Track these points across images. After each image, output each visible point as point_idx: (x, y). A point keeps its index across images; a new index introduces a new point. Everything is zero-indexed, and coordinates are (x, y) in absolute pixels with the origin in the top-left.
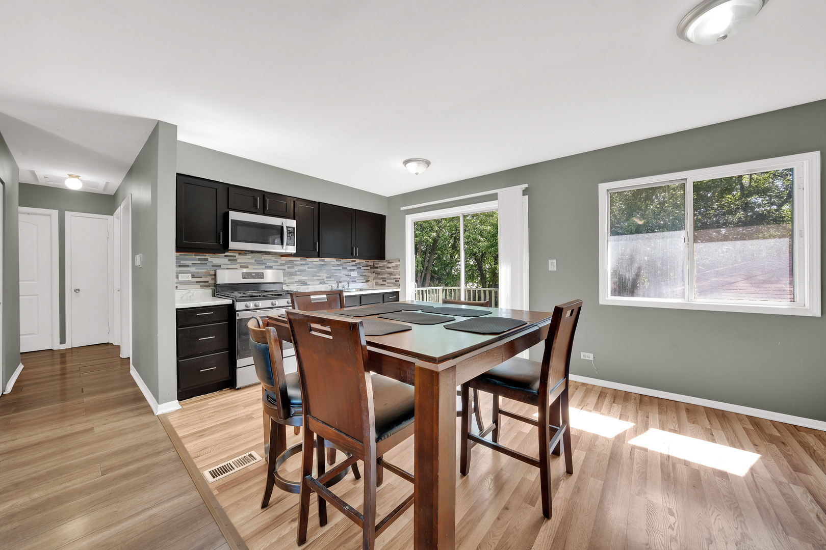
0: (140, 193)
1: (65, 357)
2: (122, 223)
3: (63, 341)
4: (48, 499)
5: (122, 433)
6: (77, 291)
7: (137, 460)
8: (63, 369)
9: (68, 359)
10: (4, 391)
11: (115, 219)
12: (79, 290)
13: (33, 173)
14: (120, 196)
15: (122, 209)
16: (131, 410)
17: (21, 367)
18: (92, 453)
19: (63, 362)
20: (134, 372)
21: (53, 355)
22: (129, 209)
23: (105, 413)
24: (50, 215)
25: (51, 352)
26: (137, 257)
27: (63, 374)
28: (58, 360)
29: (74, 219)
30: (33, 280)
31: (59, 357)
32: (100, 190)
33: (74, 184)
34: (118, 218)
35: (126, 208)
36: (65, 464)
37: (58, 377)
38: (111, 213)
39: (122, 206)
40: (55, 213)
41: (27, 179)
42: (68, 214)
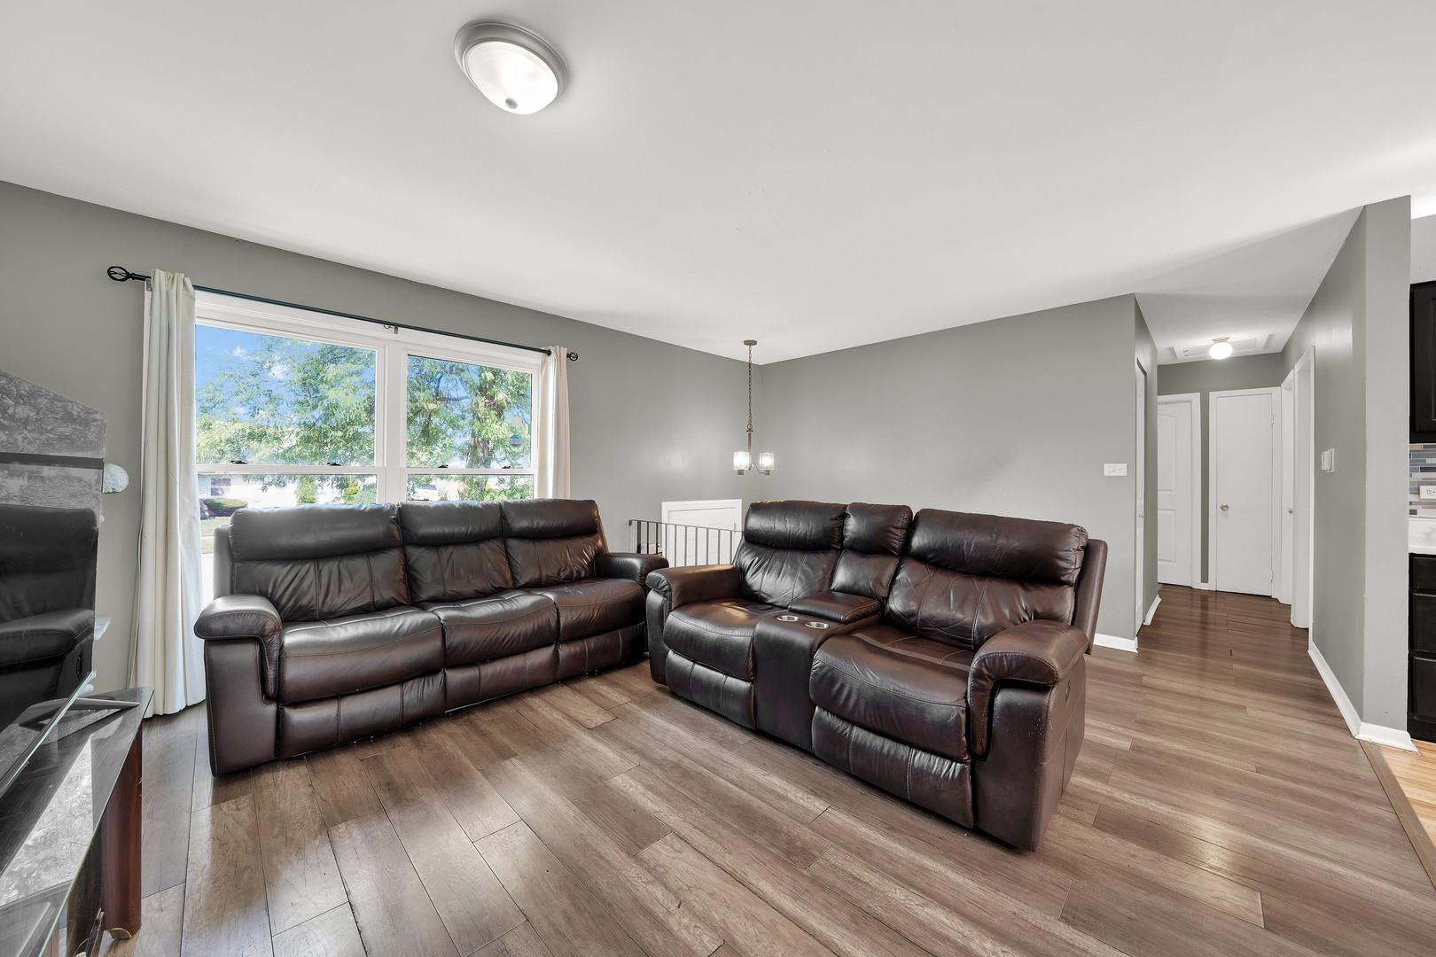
0: (1332, 338)
1: (1207, 601)
2: (1297, 397)
3: (1205, 579)
4: (1192, 759)
5: (1291, 735)
6: (1224, 508)
7: (1313, 784)
8: (1204, 616)
9: (1211, 604)
10: (1144, 621)
11: (1284, 391)
12: (1227, 507)
13: (1172, 350)
14: (1293, 353)
15: (1296, 375)
16: (1309, 711)
17: (1158, 600)
18: (1244, 738)
19: (1204, 607)
20: (1314, 653)
21: (1192, 595)
22: (1309, 371)
23: (1263, 696)
24: (1190, 401)
25: (1190, 589)
26: (1326, 455)
27: (1204, 622)
28: (1198, 603)
29: (1221, 402)
30: (1171, 490)
31: (1199, 599)
32: (1259, 350)
33: (1221, 352)
34: (1289, 389)
35: (1305, 371)
36: (1209, 732)
37: (1199, 625)
38: (1277, 381)
39: (1297, 367)
40: (1196, 397)
41: (1166, 360)
42: (1213, 395)
